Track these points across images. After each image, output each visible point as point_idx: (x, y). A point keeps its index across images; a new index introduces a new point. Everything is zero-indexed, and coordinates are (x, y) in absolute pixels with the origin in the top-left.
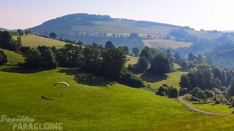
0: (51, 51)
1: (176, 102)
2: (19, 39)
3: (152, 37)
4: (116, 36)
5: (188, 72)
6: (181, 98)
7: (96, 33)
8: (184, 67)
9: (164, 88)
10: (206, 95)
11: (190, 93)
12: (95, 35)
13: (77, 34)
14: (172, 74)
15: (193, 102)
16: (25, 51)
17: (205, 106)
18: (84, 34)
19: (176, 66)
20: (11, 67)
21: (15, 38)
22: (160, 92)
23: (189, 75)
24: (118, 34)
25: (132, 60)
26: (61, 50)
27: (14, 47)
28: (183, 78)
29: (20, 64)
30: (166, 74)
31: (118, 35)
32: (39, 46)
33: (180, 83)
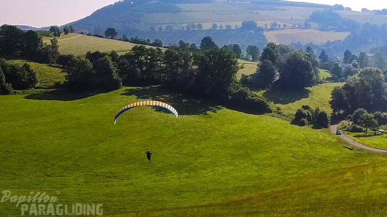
0: (109, 59)
1: (326, 135)
2: (54, 42)
3: (279, 25)
4: (218, 28)
5: (344, 83)
6: (334, 128)
7: (184, 25)
8: (337, 74)
9: (305, 112)
10: (376, 121)
11: (350, 118)
12: (183, 28)
13: (151, 27)
14: (317, 87)
15: (355, 134)
16: (65, 61)
17: (376, 140)
18: (164, 27)
19: (323, 74)
20: (44, 90)
21: (47, 41)
22: (298, 119)
23: (346, 87)
24: (222, 25)
25: (248, 68)
26: (127, 57)
27: (46, 56)
28: (336, 93)
29: (57, 85)
30: (307, 88)
31: (221, 27)
32: (89, 53)
33: (331, 103)
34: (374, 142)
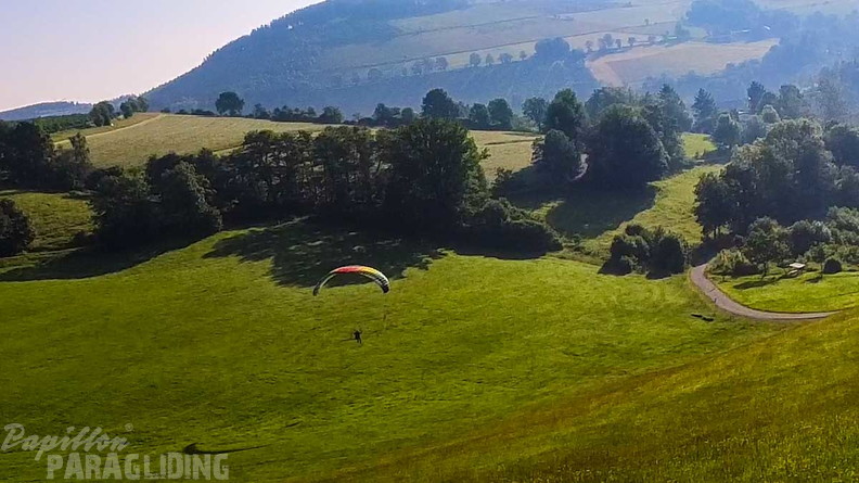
0: (189, 170)
1: (668, 289)
3: (618, 41)
4: (483, 64)
5: (728, 164)
6: (696, 274)
7: (408, 65)
9: (632, 240)
11: (737, 242)
12: (405, 71)
13: (335, 79)
14: (678, 178)
18: (364, 74)
19: (698, 144)
22: (615, 264)
23: (730, 174)
24: (492, 54)
26: (233, 158)
28: (706, 190)
30: (653, 183)
31: (489, 59)
32: (153, 159)
33: (697, 211)
34: (769, 296)
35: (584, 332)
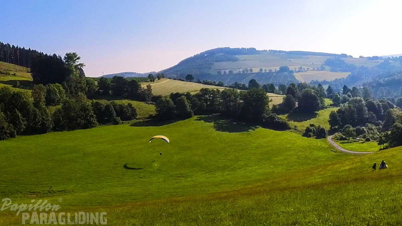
0: (184, 98)
1: (322, 143)
2: (149, 87)
3: (304, 69)
4: (263, 72)
5: (339, 108)
6: (329, 138)
7: (241, 70)
8: (336, 102)
9: (312, 128)
10: (355, 133)
11: (340, 131)
12: (240, 72)
13: (219, 72)
14: (323, 111)
15: (341, 141)
16: (156, 100)
17: (354, 146)
18: (227, 71)
19: (328, 101)
20: (142, 120)
21: (144, 86)
22: (307, 133)
23: (339, 111)
25: (276, 99)
26: (197, 95)
27: (143, 97)
28: (332, 115)
29: (151, 116)
30: (317, 112)
31: (265, 70)
32: (172, 94)
33: (329, 121)
34: (351, 147)
35: (301, 153)
